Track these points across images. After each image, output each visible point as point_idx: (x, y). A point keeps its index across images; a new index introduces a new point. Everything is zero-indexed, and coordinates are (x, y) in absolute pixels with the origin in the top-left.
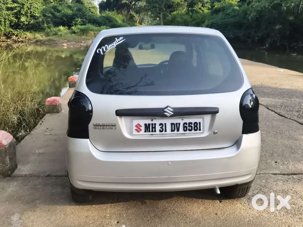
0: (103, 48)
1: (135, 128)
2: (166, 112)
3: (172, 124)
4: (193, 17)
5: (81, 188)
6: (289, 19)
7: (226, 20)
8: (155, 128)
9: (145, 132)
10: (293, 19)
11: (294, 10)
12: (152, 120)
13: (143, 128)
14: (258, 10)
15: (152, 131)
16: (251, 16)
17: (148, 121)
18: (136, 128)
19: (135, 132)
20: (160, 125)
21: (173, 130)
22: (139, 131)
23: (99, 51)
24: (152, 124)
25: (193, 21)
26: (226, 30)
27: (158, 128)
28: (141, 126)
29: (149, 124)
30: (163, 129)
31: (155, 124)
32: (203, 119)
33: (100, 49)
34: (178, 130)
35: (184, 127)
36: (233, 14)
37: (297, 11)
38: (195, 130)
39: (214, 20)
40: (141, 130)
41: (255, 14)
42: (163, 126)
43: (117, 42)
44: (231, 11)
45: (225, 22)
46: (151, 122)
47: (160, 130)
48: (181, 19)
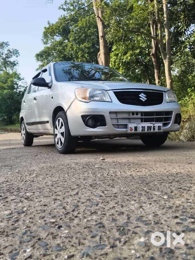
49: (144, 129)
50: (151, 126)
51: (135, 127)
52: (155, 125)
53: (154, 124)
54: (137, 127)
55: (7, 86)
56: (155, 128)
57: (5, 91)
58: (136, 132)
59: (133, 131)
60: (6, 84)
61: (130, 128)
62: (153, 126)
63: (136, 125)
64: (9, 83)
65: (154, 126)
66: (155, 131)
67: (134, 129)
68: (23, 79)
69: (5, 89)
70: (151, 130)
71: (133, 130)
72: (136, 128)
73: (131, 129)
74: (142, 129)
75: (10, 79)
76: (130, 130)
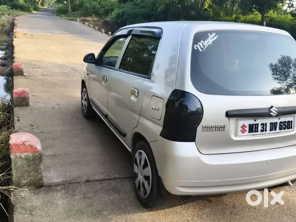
0: (199, 44)
1: (240, 129)
2: (271, 112)
3: (271, 123)
4: (101, 4)
5: (178, 194)
6: (192, 14)
7: (136, 10)
8: (257, 128)
9: (249, 132)
10: (195, 14)
11: (194, 5)
12: (255, 121)
13: (247, 129)
14: (166, 3)
15: (255, 132)
16: (160, 9)
17: (252, 122)
18: (242, 129)
19: (240, 133)
20: (261, 125)
21: (272, 129)
22: (244, 131)
23: (197, 47)
24: (255, 124)
25: (102, 8)
26: (136, 20)
27: (260, 128)
28: (246, 127)
29: (253, 125)
30: (264, 129)
31: (258, 124)
32: (294, 117)
33: (197, 45)
34: (275, 130)
35: (280, 126)
36: (142, 5)
37: (197, 7)
38: (288, 129)
39: (125, 9)
40: (246, 131)
41: (164, 6)
42: (264, 126)
43: (212, 39)
44: (140, 2)
45: (135, 12)
46: (254, 123)
47: (261, 130)
48: (89, 5)
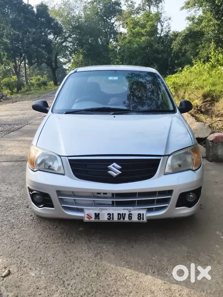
49: (111, 217)
50: (125, 214)
51: (95, 214)
52: (132, 212)
53: (130, 211)
54: (99, 214)
55: (146, 32)
56: (131, 217)
57: (143, 38)
58: (97, 220)
59: (93, 219)
60: (145, 30)
61: (88, 215)
62: (129, 213)
63: (97, 212)
64: (148, 28)
65: (131, 214)
66: (131, 220)
67: (93, 216)
68: (170, 19)
69: (143, 35)
70: (124, 219)
71: (91, 218)
72: (97, 216)
73: (89, 217)
74: (109, 216)
75: (149, 23)
76: (87, 217)
